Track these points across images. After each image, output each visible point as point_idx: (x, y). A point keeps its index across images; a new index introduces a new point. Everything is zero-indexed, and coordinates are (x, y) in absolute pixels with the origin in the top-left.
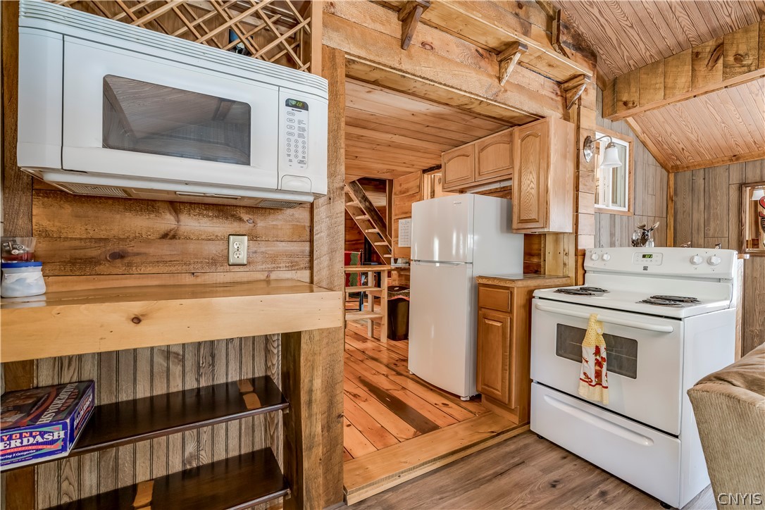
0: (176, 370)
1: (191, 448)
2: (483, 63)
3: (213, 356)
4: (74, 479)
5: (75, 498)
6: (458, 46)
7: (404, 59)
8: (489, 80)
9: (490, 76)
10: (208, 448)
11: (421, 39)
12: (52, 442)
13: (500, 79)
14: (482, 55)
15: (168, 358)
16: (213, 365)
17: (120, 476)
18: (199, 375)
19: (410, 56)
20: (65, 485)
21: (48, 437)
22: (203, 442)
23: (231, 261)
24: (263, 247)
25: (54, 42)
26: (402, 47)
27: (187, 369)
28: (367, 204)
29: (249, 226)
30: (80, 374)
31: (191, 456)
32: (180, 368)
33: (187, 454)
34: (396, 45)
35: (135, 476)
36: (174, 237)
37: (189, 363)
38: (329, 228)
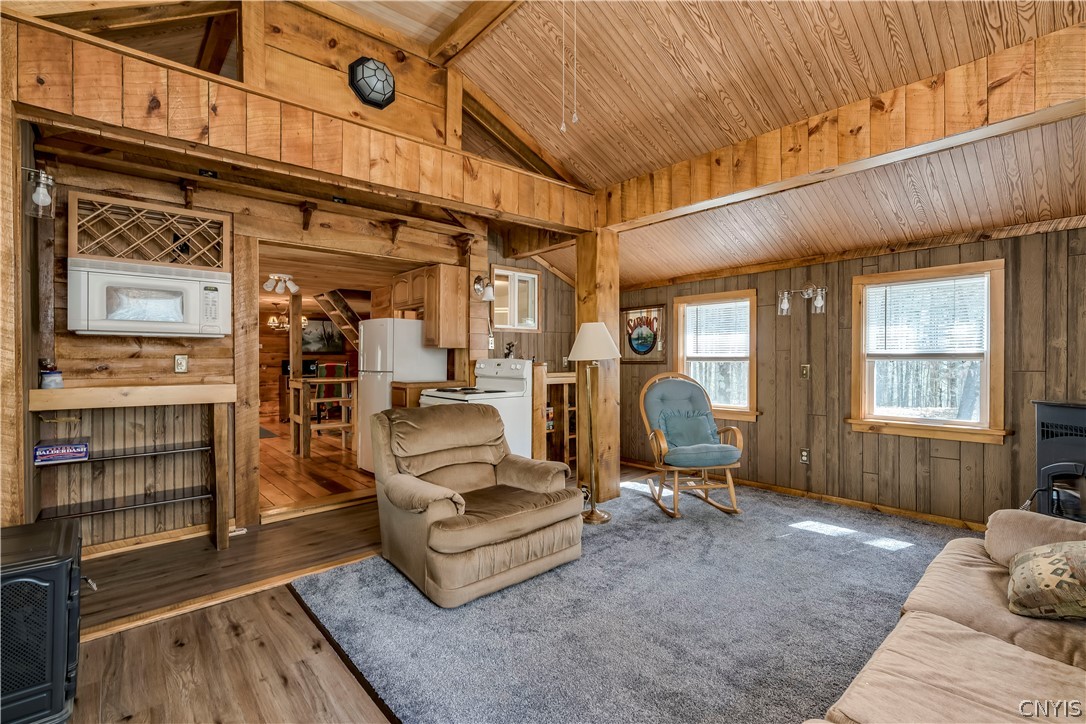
0: (140, 434)
1: (150, 481)
2: (376, 231)
3: (164, 427)
4: (78, 491)
5: (78, 501)
6: (352, 222)
7: (305, 236)
8: (383, 243)
9: (384, 239)
10: (162, 482)
11: (320, 221)
12: (80, 452)
13: (393, 240)
14: (375, 226)
15: (135, 427)
16: (164, 432)
17: (105, 492)
18: (155, 438)
19: (310, 234)
20: (72, 494)
21: (78, 450)
22: (158, 478)
23: (177, 370)
24: (198, 362)
25: (84, 276)
26: (304, 228)
27: (148, 433)
28: (350, 314)
29: (189, 349)
30: (81, 433)
31: (150, 486)
32: (142, 433)
33: (147, 484)
34: (299, 228)
35: (114, 494)
36: (138, 357)
37: (148, 431)
38: (246, 349)
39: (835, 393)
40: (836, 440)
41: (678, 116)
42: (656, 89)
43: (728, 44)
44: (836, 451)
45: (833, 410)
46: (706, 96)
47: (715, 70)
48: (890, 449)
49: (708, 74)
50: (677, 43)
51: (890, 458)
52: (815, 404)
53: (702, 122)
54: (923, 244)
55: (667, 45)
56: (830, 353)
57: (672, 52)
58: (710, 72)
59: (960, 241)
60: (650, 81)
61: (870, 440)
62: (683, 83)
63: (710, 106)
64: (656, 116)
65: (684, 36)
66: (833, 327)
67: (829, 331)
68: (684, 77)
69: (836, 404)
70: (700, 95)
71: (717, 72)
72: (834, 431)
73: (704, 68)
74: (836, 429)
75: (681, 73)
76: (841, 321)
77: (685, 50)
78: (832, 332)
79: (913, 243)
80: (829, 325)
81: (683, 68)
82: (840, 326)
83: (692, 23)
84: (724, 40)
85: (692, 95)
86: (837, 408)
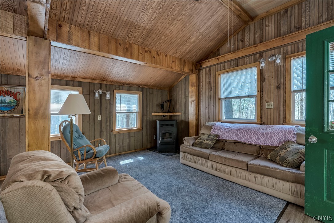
39: (108, 124)
40: (109, 138)
41: (124, 23)
42: (130, 10)
43: (156, 19)
44: (109, 141)
45: (108, 129)
46: (137, 25)
47: (147, 21)
48: (122, 137)
49: (144, 21)
50: (150, 7)
51: (122, 139)
52: (103, 128)
53: (126, 30)
54: (129, 85)
55: (147, 4)
56: (107, 112)
57: (146, 7)
58: (145, 21)
59: (135, 86)
60: (131, 6)
61: (117, 136)
62: (137, 16)
63: (134, 28)
64: (118, 16)
65: (153, 8)
66: (108, 104)
67: (107, 105)
68: (139, 15)
69: (109, 127)
70: (136, 23)
71: (146, 23)
72: (108, 135)
73: (146, 19)
74: (109, 135)
75: (140, 14)
76: (110, 102)
77: (148, 10)
78: (108, 105)
79: (128, 84)
80: (107, 103)
81: (142, 14)
82: (110, 103)
83: (158, 7)
84: (157, 18)
85: (134, 21)
86: (109, 128)
